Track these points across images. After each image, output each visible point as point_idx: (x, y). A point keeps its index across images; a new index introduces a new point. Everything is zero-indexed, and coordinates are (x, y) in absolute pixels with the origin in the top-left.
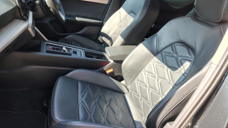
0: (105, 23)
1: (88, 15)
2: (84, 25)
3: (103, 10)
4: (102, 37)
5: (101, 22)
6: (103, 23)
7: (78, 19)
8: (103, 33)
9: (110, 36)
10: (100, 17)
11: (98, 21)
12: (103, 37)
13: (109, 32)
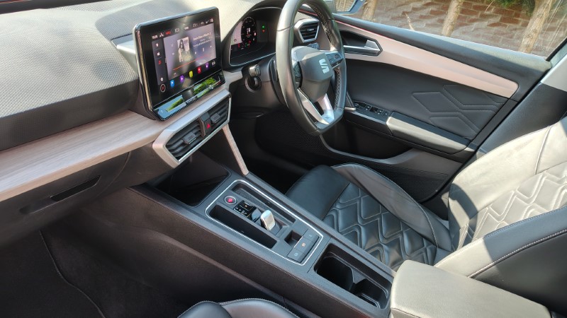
0: (482, 156)
1: (432, 118)
2: (404, 144)
3: (491, 112)
4: (450, 200)
5: (468, 149)
6: (475, 153)
7: (393, 123)
8: (457, 187)
9: (478, 207)
10: (471, 133)
11: (458, 146)
12: (453, 199)
13: (482, 193)
